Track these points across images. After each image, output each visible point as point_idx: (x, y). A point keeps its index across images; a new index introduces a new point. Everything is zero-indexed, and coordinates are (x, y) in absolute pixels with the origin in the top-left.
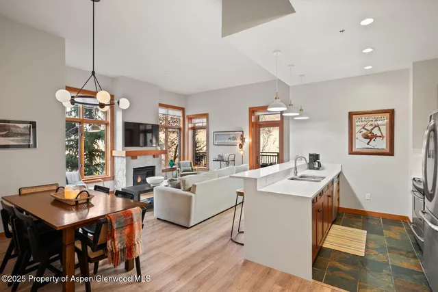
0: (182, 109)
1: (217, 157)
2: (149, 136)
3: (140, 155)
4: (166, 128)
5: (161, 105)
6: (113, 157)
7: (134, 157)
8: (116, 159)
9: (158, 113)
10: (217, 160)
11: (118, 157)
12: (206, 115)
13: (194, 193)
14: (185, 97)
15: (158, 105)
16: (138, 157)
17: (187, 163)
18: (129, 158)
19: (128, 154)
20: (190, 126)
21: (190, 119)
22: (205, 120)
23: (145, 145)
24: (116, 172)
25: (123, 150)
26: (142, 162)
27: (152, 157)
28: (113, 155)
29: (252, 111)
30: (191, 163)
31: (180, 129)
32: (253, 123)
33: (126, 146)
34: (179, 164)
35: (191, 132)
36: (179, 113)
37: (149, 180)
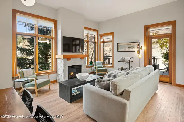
0: (97, 31)
1: (120, 59)
2: (78, 47)
3: (72, 58)
4: (88, 42)
5: (85, 28)
6: (56, 59)
7: (69, 59)
8: (58, 60)
9: (83, 33)
10: (121, 61)
11: (59, 59)
12: (112, 33)
13: (128, 99)
14: (99, 23)
15: (83, 28)
16: (71, 59)
17: (100, 63)
18: (66, 59)
19: (65, 57)
20: (102, 40)
21: (102, 36)
22: (111, 37)
23: (76, 51)
24: (58, 68)
25: (62, 54)
26: (74, 62)
27: (80, 59)
28: (56, 58)
29: (147, 28)
30: (102, 63)
31: (95, 42)
32: (147, 37)
33: (63, 52)
34: (95, 63)
35: (102, 44)
36: (95, 33)
37: (78, 76)
